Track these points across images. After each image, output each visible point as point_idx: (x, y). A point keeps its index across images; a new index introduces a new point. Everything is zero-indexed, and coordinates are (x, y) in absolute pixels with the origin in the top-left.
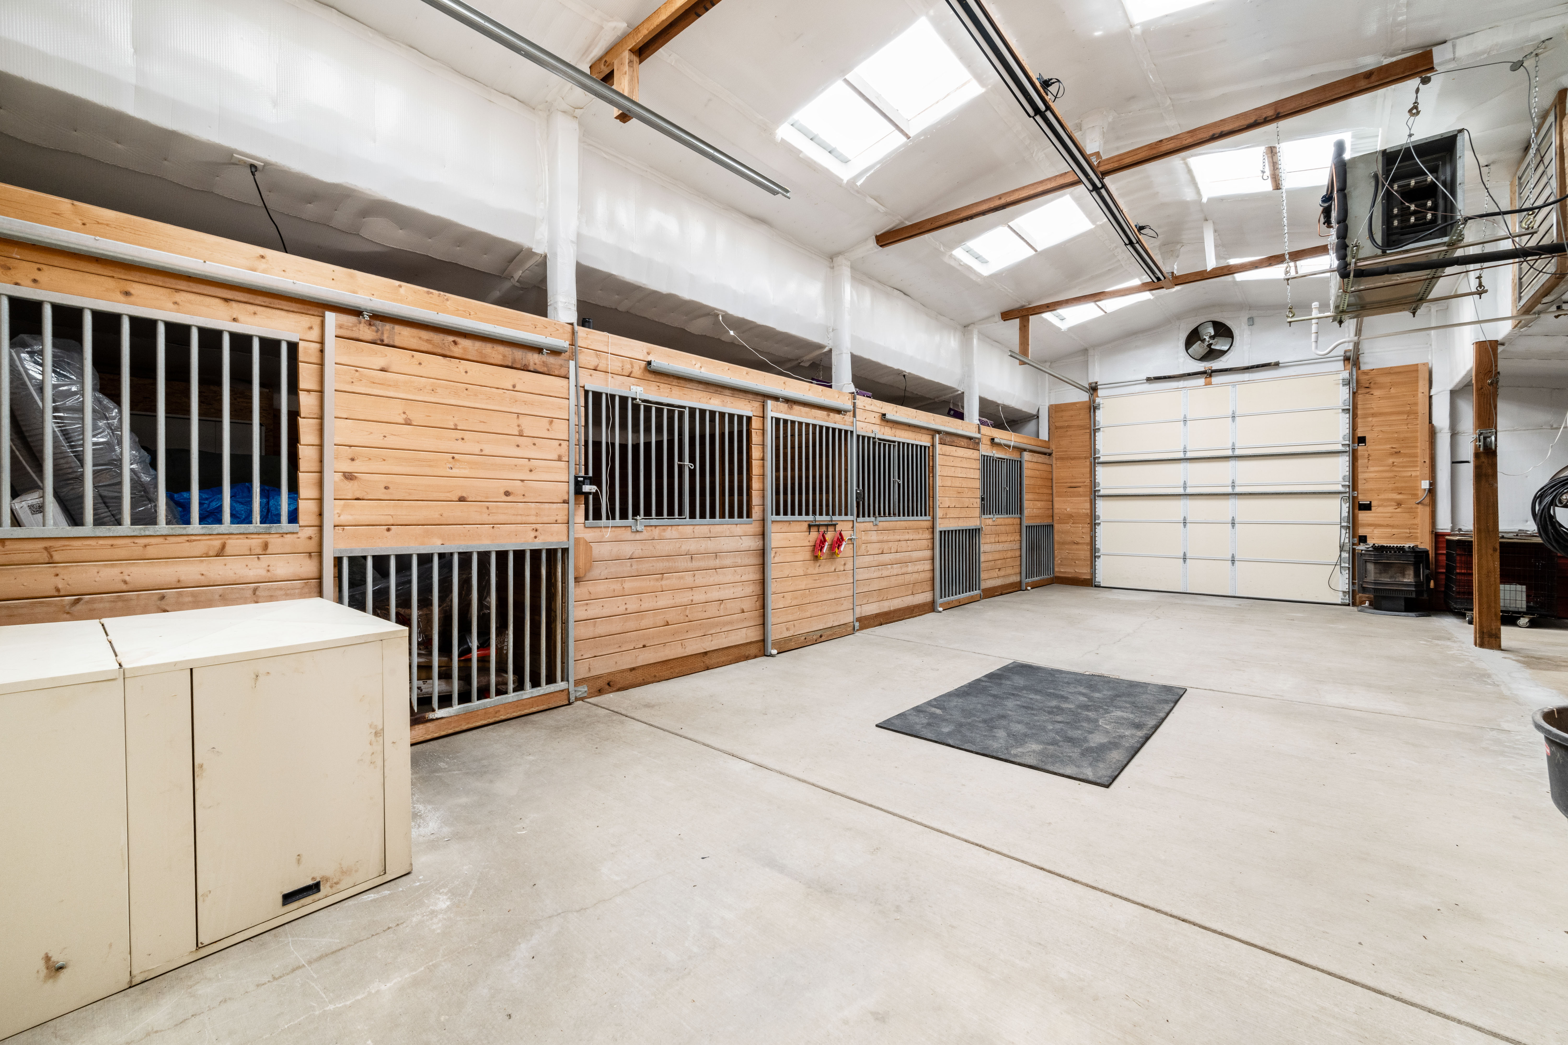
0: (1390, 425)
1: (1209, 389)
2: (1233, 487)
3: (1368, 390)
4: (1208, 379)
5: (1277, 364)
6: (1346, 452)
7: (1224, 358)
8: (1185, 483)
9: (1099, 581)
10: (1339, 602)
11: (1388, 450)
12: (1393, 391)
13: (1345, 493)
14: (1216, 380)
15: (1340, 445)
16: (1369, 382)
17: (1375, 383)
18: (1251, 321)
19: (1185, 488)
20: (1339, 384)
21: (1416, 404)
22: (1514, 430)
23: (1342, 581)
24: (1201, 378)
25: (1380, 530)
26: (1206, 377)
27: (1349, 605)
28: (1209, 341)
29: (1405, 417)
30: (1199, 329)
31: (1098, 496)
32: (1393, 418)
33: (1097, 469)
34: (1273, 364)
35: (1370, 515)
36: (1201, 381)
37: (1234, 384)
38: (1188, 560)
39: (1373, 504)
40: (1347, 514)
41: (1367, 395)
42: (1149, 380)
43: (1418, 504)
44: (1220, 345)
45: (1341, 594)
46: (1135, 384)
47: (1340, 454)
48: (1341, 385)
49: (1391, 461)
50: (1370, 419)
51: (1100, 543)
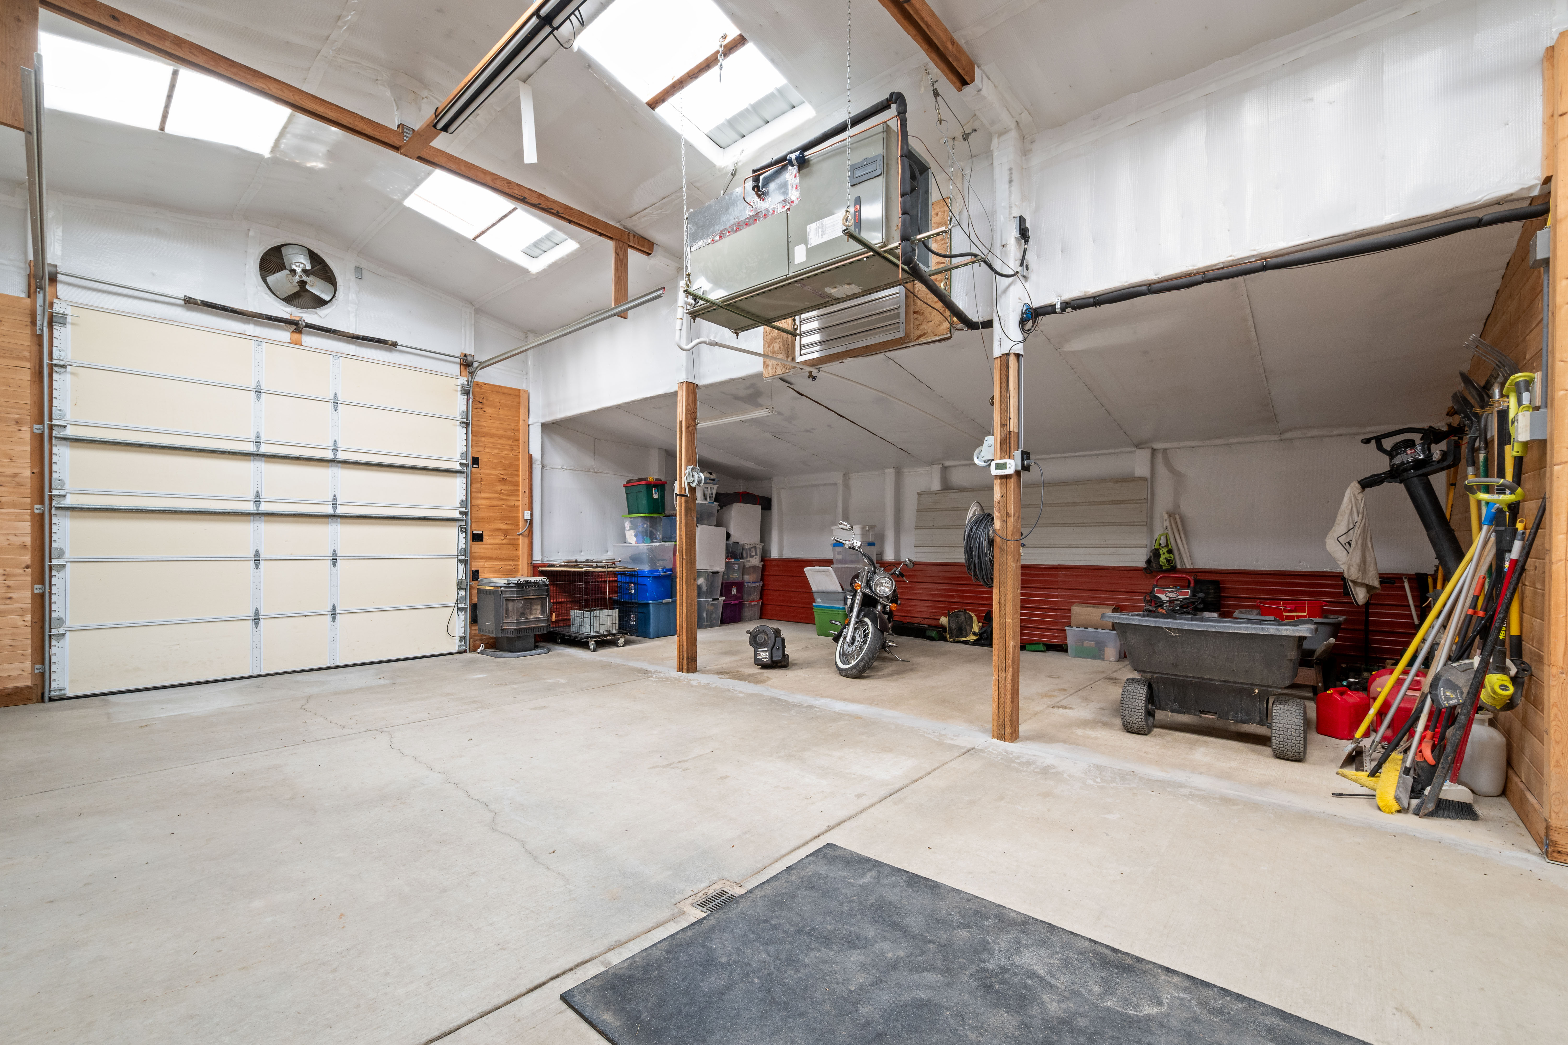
0: (499, 449)
1: (294, 351)
2: (335, 505)
3: (481, 406)
4: (296, 336)
5: (395, 344)
6: (462, 472)
7: (323, 311)
8: (258, 494)
9: (61, 686)
10: (456, 650)
11: (497, 476)
12: (501, 412)
13: (462, 520)
14: (309, 340)
15: (458, 464)
16: (482, 396)
17: (487, 400)
18: (358, 271)
19: (257, 502)
20: (457, 391)
21: (518, 431)
22: (575, 470)
23: (459, 624)
24: (286, 330)
25: (491, 563)
26: (293, 332)
27: (465, 651)
28: (300, 276)
29: (510, 442)
30: (283, 250)
31: (57, 508)
32: (502, 441)
33: (55, 450)
34: (390, 343)
35: (480, 546)
36: (284, 335)
37: (337, 355)
38: (262, 622)
39: (484, 534)
40: (464, 546)
41: (480, 411)
42: (189, 302)
43: (519, 535)
44: (317, 288)
45: (457, 640)
46: (156, 301)
47: (458, 475)
48: (459, 393)
49: (499, 488)
50: (483, 439)
51: (59, 607)
